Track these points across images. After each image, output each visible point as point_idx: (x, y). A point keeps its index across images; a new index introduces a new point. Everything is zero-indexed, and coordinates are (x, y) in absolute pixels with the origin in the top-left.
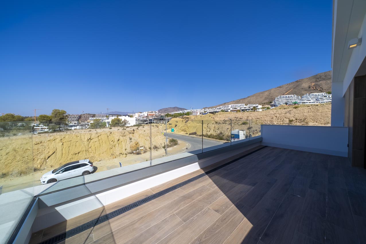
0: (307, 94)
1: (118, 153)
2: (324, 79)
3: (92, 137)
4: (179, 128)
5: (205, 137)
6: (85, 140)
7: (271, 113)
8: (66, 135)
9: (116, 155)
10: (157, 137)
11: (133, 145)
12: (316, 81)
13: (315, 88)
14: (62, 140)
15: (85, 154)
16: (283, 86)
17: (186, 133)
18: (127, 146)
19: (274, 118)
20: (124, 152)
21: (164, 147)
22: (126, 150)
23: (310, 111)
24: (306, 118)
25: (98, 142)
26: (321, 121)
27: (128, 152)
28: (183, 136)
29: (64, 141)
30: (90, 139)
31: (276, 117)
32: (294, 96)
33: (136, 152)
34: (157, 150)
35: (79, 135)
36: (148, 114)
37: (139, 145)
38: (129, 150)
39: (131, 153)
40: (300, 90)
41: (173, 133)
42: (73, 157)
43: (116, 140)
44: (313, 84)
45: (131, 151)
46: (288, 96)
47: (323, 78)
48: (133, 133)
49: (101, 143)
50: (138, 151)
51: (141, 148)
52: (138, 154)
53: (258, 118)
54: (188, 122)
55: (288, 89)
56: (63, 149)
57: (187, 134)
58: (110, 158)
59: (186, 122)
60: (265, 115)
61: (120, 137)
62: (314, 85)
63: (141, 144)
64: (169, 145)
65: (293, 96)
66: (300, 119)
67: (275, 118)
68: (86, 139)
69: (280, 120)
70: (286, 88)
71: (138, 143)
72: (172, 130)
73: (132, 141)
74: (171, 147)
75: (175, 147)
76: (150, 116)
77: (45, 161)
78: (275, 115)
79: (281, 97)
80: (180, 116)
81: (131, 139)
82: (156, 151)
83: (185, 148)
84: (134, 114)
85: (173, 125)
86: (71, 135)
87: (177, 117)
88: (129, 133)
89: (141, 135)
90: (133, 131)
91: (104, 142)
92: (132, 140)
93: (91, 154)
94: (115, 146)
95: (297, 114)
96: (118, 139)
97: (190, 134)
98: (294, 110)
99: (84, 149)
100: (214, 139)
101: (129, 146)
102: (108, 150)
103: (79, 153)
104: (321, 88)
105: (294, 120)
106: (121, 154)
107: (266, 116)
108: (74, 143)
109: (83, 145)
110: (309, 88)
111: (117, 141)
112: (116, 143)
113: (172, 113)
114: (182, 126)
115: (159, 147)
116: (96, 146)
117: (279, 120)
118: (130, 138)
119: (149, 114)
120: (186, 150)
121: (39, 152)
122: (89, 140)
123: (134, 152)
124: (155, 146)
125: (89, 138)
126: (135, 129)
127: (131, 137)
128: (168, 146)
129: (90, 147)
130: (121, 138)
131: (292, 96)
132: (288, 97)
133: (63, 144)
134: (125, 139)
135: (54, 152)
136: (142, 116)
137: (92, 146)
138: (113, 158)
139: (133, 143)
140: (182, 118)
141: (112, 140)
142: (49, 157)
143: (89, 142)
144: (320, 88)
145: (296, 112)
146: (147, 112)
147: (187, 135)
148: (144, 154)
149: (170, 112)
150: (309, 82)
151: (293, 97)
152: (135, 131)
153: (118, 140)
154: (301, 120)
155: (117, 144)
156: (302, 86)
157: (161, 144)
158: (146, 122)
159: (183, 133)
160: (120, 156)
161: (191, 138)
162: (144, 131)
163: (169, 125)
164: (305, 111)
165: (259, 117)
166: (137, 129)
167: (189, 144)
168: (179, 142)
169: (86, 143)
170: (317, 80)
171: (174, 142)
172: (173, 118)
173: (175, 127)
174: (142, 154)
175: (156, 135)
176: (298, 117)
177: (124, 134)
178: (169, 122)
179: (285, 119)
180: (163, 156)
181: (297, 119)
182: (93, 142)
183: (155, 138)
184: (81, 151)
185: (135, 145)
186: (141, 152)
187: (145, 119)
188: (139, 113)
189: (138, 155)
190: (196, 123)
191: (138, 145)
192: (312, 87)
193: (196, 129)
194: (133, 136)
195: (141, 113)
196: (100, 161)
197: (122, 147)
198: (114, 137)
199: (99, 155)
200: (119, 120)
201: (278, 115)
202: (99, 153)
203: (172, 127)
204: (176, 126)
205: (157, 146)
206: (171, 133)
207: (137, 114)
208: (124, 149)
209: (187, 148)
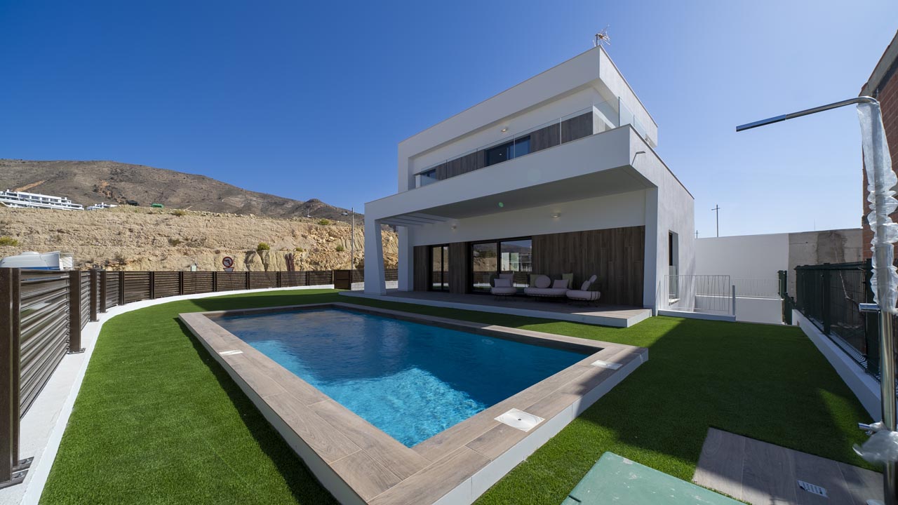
0: (103, 204)
2: (129, 180)
7: (111, 218)
12: (112, 179)
13: (109, 196)
16: (6, 163)
19: (124, 234)
23: (209, 225)
24: (206, 238)
26: (231, 245)
31: (131, 230)
32: (62, 201)
40: (71, 190)
44: (105, 184)
46: (44, 199)
47: (127, 176)
53: (59, 231)
55: (27, 176)
60: (89, 223)
62: (107, 187)
65: (60, 202)
66: (194, 239)
67: (128, 233)
69: (145, 238)
70: (20, 172)
78: (128, 226)
79: (16, 195)
95: (185, 229)
98: (176, 219)
104: (123, 198)
105: (180, 240)
107: (93, 227)
110: (96, 191)
117: (143, 238)
131: (56, 200)
132: (41, 199)
144: (121, 197)
145: (183, 224)
150: (94, 177)
151: (60, 204)
154: (196, 240)
156: (75, 180)
164: (201, 224)
165: (63, 228)
170: (115, 177)
176: (189, 234)
179: (158, 238)
181: (187, 240)
192: (103, 192)
201: (136, 228)
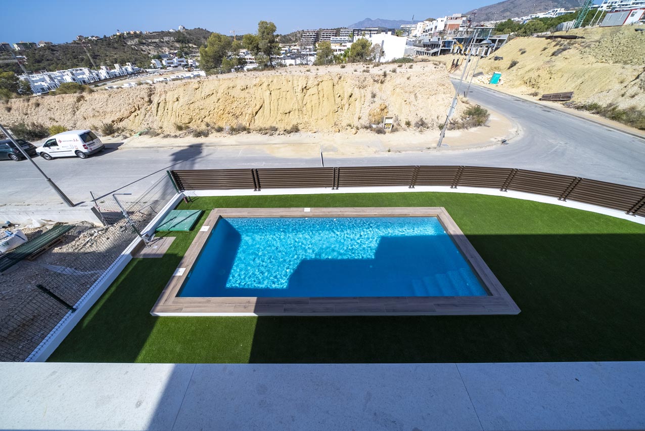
1: (344, 124)
3: (309, 85)
4: (521, 72)
5: (597, 116)
6: (299, 90)
8: (274, 77)
9: (340, 126)
10: (434, 96)
11: (375, 111)
14: (270, 86)
15: (297, 117)
17: (533, 90)
18: (363, 110)
20: (356, 123)
21: (441, 127)
22: (359, 119)
25: (316, 97)
27: (363, 123)
28: (518, 100)
29: (272, 87)
30: (306, 87)
33: (377, 127)
34: (421, 131)
35: (290, 79)
36: (446, 26)
37: (387, 112)
38: (365, 121)
39: (366, 128)
41: (493, 86)
42: (283, 118)
43: (347, 95)
45: (368, 122)
48: (382, 82)
49: (321, 98)
50: (381, 125)
51: (388, 121)
52: (380, 131)
54: (565, 53)
56: (271, 102)
57: (535, 94)
58: (331, 130)
59: (553, 54)
61: (356, 88)
63: (392, 111)
64: (457, 123)
68: (300, 88)
71: (386, 107)
72: (495, 80)
73: (375, 102)
74: (461, 130)
75: (474, 130)
76: (451, 29)
77: (253, 118)
80: (547, 29)
81: (374, 96)
82: (417, 134)
83: (500, 139)
84: (414, 26)
85: (506, 63)
86: (280, 77)
87: (532, 34)
88: (375, 81)
89: (398, 89)
90: (382, 77)
91: (325, 96)
92: (376, 99)
93: (305, 116)
94: (342, 108)
96: (349, 94)
97: (545, 98)
99: (296, 107)
100: (632, 126)
101: (368, 112)
102: (331, 113)
103: (289, 113)
106: (350, 126)
108: (284, 93)
109: (295, 99)
111: (348, 97)
112: (345, 101)
113: (525, 18)
114: (533, 66)
115: (429, 125)
116: (313, 103)
118: (372, 93)
119: (448, 23)
120: (500, 145)
121: (245, 103)
122: (305, 90)
123: (374, 126)
124: (421, 120)
125: (304, 87)
126: (388, 72)
127: (374, 92)
128: (454, 125)
129: (305, 105)
130: (357, 93)
133: (271, 93)
134: (363, 95)
135: (261, 106)
136: (432, 29)
137: (308, 102)
138: (335, 132)
139: (376, 107)
140: (548, 38)
141: (339, 95)
142: (256, 113)
143: (304, 94)
146: (445, 19)
147: (535, 99)
148: (391, 134)
149: (518, 15)
152: (388, 78)
153: (350, 97)
155: (347, 106)
157: (438, 118)
158: (435, 50)
159: (521, 91)
160: (347, 129)
161: (539, 111)
162: (408, 79)
163: (493, 60)
166: (394, 71)
167: (520, 127)
168: (494, 117)
169: (300, 95)
171: (477, 117)
172: (518, 36)
173: (509, 68)
174: (387, 133)
175: (434, 93)
177: (364, 84)
178: (497, 53)
180: (429, 148)
182: (310, 95)
183: (429, 101)
184: (292, 109)
185: (379, 110)
186: (386, 130)
187: (434, 39)
188: (427, 22)
189: (378, 133)
190: (594, 60)
191: (385, 111)
193: (580, 81)
194: (380, 90)
195: (431, 20)
196: (315, 133)
197: (355, 111)
198: (344, 87)
199: (316, 120)
200: (364, 45)
202: (316, 118)
203: (497, 68)
204: (514, 64)
205: (426, 121)
206: (488, 86)
207: (422, 26)
208: (357, 116)
209: (504, 142)
